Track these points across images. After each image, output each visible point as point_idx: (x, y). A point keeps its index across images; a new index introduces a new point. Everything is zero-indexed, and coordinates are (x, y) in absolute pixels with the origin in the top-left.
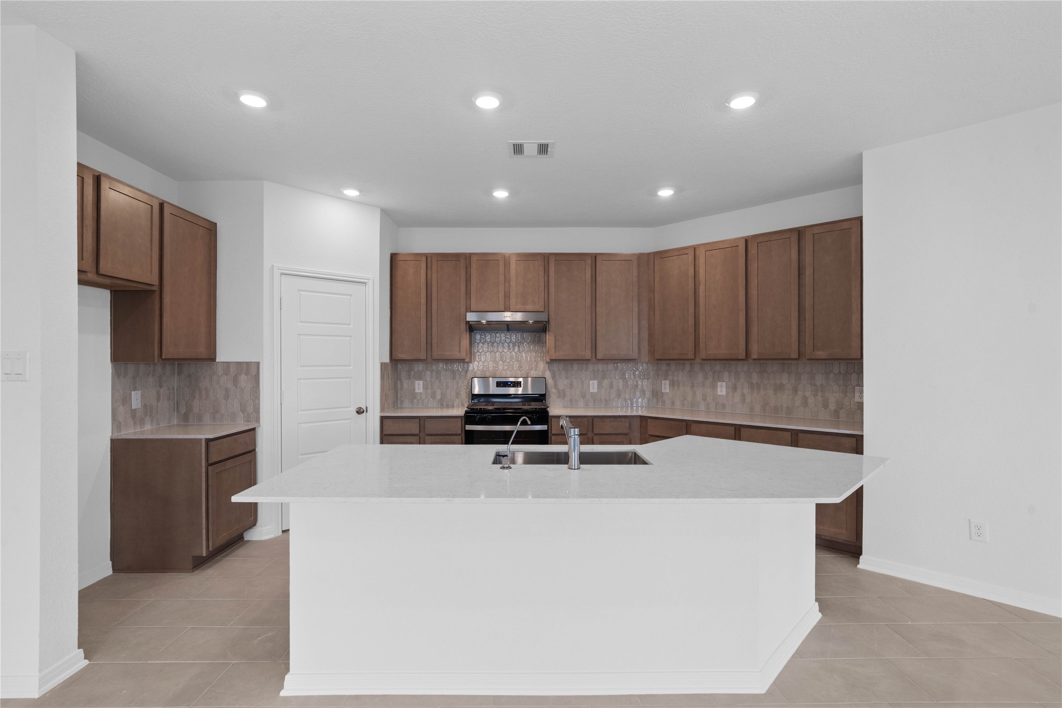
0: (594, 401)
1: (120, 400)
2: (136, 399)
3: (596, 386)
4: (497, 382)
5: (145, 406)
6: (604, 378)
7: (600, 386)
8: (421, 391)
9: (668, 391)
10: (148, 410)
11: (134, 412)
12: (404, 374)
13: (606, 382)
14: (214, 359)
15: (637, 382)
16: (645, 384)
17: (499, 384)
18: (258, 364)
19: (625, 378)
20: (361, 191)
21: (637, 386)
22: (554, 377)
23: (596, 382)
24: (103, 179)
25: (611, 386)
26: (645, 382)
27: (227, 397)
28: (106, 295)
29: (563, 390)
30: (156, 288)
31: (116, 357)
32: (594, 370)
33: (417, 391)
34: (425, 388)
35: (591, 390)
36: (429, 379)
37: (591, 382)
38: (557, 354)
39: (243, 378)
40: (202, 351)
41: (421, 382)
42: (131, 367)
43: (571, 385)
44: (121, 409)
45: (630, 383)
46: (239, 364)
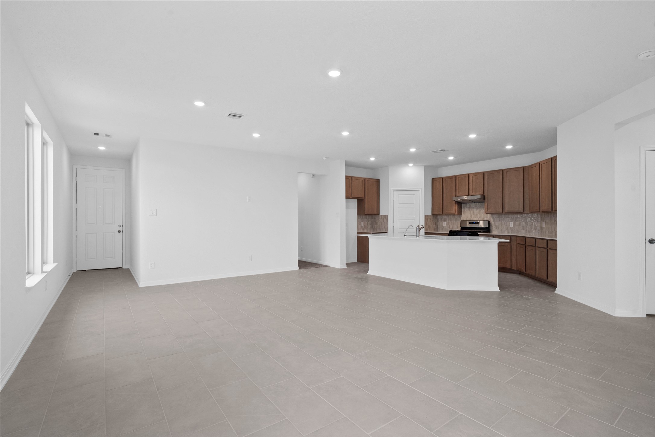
0: (512, 231)
1: (359, 224)
2: (362, 224)
3: (512, 224)
4: (470, 222)
5: (364, 226)
6: (516, 221)
7: (514, 224)
8: (445, 225)
9: (544, 227)
10: (365, 227)
11: (362, 227)
12: (440, 220)
13: (517, 223)
14: (379, 215)
15: (532, 223)
16: (537, 224)
17: (470, 223)
18: (388, 215)
19: (526, 221)
20: (413, 164)
21: (532, 224)
22: (494, 220)
23: (512, 223)
24: (353, 178)
25: (520, 224)
26: (536, 223)
27: (382, 224)
28: (356, 200)
29: (498, 226)
30: (364, 198)
31: (358, 214)
32: (511, 218)
33: (444, 225)
34: (447, 224)
35: (510, 226)
36: (448, 222)
37: (510, 223)
38: (488, 211)
39: (385, 219)
40: (375, 212)
41: (445, 222)
42: (361, 217)
43: (502, 224)
44: (359, 226)
45: (529, 223)
46: (384, 215)
